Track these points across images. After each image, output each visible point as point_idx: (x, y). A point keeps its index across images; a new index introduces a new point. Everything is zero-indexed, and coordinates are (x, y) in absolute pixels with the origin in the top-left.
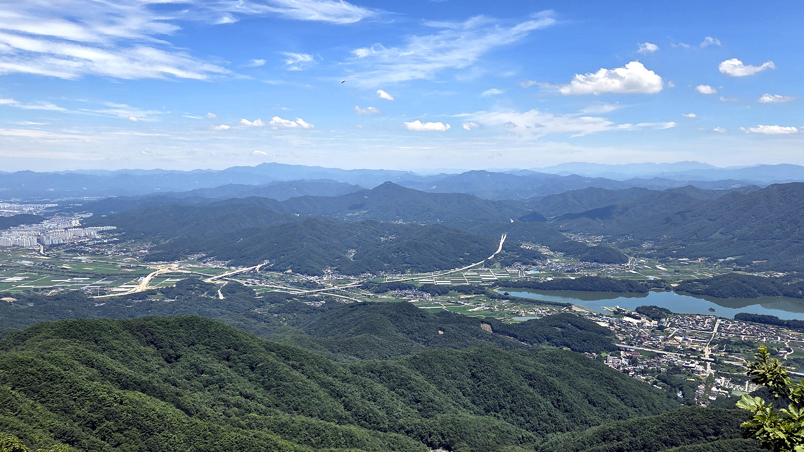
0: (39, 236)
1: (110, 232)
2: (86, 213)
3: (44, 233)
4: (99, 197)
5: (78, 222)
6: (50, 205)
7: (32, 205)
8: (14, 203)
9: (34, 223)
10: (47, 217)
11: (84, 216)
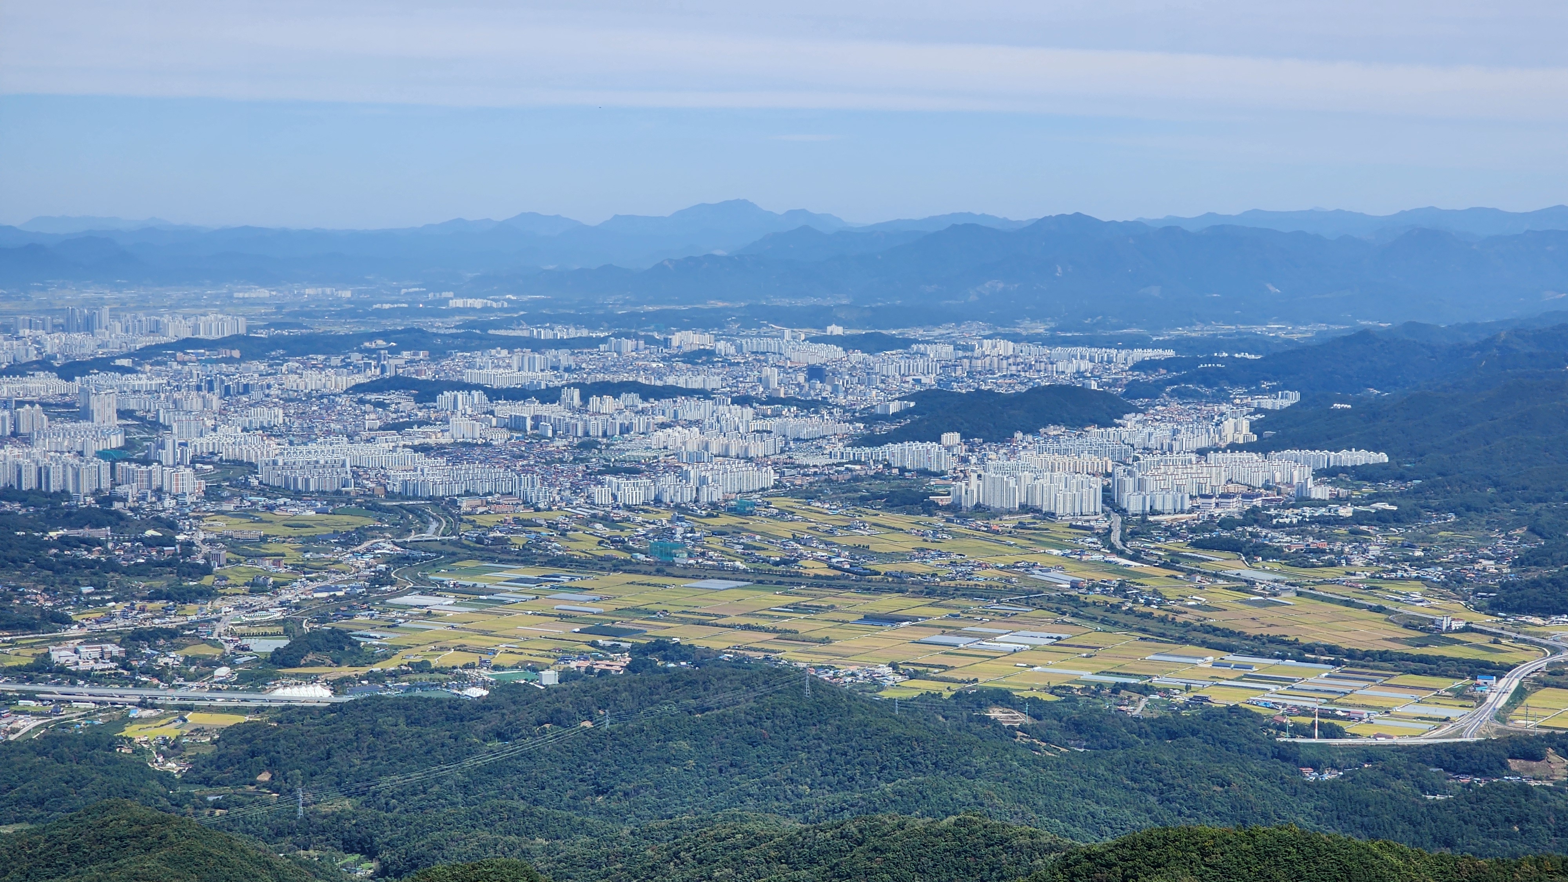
0: (1108, 475)
1: (1362, 474)
2: (1273, 391)
3: (1124, 463)
4: (1323, 327)
5: (1245, 425)
6: (1149, 354)
7: (1087, 351)
8: (1031, 339)
9: (1093, 422)
10: (1138, 403)
11: (1268, 403)
